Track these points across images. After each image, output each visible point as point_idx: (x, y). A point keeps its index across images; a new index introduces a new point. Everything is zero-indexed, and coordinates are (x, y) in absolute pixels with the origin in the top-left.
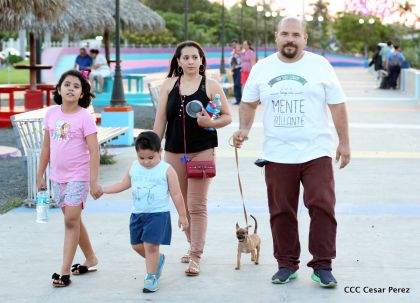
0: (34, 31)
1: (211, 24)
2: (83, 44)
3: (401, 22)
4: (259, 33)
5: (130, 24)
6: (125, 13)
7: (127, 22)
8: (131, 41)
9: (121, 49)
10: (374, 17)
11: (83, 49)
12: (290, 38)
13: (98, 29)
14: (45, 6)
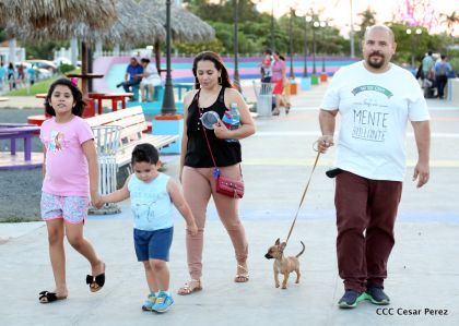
0: (86, 41)
1: (260, 33)
2: (134, 53)
3: (448, 32)
4: (308, 43)
5: (181, 34)
6: (176, 23)
7: (177, 32)
8: (182, 50)
9: (172, 59)
10: (421, 28)
11: (134, 59)
12: (376, 47)
13: (149, 38)
14: (98, 16)
